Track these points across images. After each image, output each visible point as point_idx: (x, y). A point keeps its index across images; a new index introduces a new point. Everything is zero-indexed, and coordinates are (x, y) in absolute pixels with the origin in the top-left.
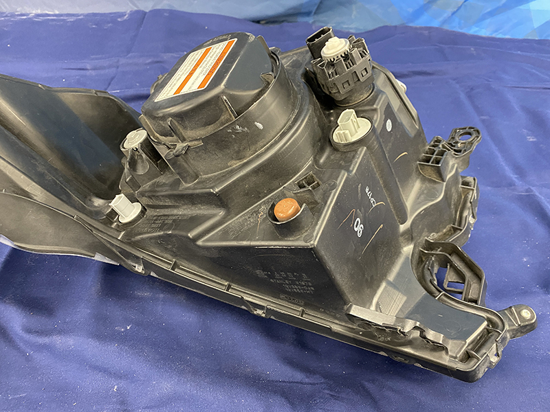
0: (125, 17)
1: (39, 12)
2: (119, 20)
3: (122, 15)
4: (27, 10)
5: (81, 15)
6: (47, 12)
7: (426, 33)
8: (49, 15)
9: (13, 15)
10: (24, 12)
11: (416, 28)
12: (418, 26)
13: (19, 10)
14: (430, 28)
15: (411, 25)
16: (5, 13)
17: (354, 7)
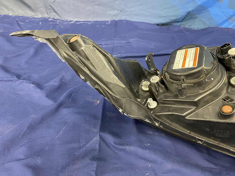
0: (109, 23)
1: (76, 20)
2: (107, 24)
3: (108, 22)
4: (72, 19)
5: (92, 21)
6: (79, 20)
7: (226, 30)
8: (80, 21)
9: (67, 21)
10: (71, 20)
11: (222, 28)
12: (223, 27)
13: (69, 19)
14: (228, 28)
15: (220, 27)
16: (64, 20)
17: (197, 19)
